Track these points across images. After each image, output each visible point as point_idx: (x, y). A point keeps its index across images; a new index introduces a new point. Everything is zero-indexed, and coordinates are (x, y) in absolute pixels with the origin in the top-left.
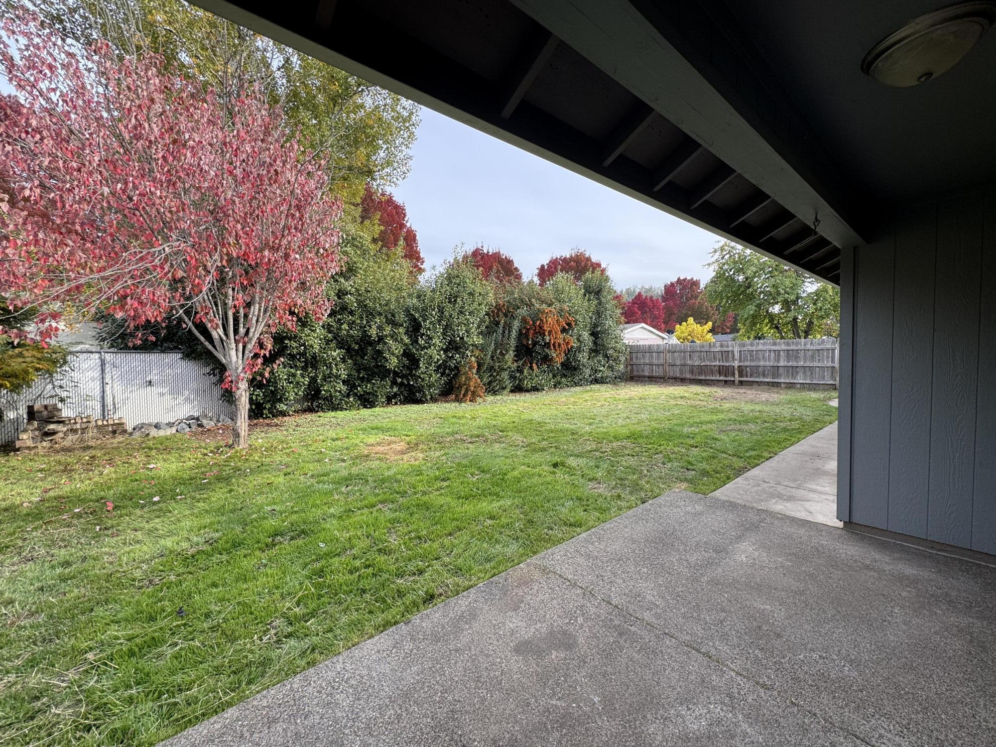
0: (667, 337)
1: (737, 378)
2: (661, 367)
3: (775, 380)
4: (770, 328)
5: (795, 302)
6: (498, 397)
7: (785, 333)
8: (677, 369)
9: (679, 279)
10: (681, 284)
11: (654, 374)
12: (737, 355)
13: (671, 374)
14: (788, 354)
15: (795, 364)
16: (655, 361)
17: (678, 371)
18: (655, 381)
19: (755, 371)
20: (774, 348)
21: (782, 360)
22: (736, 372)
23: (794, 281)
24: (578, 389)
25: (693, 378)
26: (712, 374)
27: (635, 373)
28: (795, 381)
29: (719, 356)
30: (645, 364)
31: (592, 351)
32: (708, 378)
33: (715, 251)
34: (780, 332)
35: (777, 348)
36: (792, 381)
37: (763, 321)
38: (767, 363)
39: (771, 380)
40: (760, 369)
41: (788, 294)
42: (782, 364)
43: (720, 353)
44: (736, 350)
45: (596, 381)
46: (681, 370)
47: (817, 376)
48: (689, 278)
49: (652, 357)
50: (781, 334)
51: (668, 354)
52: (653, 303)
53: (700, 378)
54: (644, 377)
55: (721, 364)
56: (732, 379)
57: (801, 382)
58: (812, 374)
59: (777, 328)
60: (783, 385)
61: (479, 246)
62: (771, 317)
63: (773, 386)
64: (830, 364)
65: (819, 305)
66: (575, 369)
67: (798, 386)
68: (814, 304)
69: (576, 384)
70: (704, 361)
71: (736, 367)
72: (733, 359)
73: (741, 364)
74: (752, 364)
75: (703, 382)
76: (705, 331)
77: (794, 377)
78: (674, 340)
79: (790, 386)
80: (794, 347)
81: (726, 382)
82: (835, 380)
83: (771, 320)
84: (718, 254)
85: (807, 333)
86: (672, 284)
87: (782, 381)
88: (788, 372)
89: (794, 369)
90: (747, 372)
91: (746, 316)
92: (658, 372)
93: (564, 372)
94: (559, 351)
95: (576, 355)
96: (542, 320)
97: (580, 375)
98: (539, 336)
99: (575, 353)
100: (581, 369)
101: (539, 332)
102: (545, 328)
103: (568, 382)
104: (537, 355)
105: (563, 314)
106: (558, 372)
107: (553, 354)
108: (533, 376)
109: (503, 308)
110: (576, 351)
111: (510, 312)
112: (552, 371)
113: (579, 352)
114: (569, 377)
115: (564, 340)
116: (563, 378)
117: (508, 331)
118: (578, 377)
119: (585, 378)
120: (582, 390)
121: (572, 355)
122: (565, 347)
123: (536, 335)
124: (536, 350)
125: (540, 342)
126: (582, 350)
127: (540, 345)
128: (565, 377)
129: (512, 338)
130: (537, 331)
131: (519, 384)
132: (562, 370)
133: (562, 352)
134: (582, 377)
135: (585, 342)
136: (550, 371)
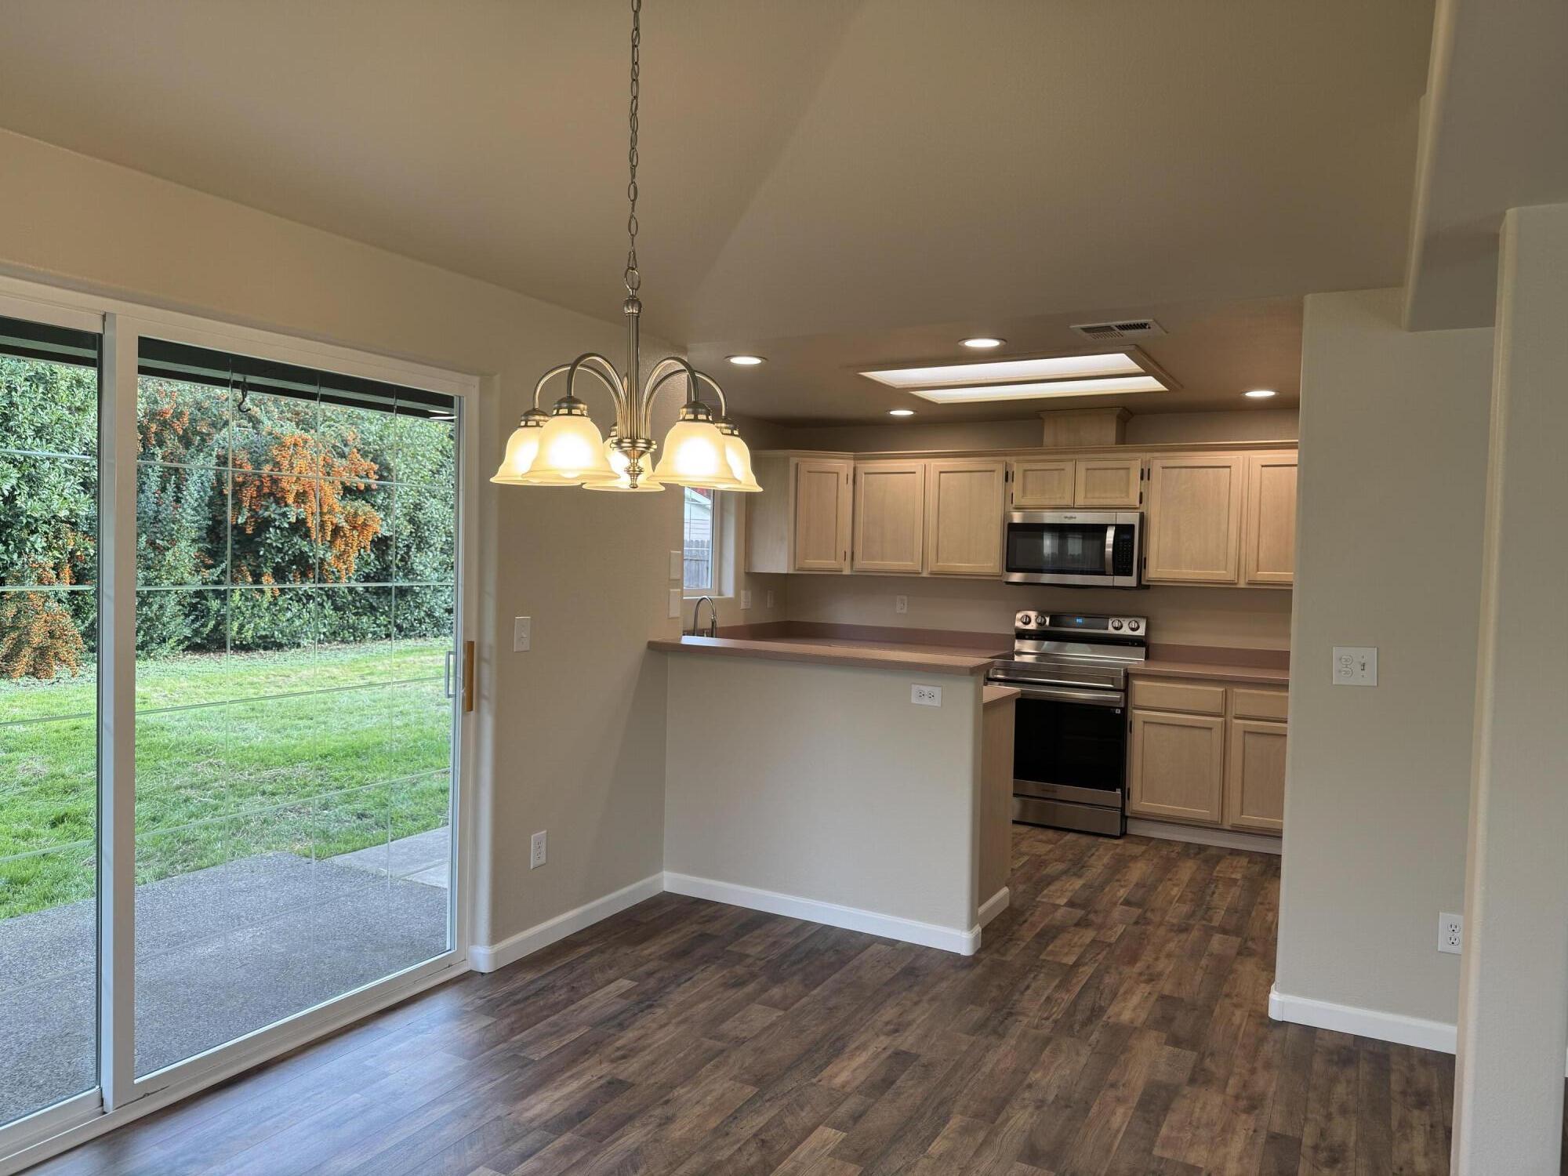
93: (371, 600)
94: (343, 547)
95: (409, 557)
96: (278, 463)
97: (416, 607)
98: (273, 505)
99: (407, 553)
100: (418, 593)
101: (271, 494)
102: (286, 484)
103: (379, 626)
104: (270, 553)
105: (346, 450)
106: (354, 598)
107: (322, 552)
108: (263, 610)
109: (178, 423)
110: (411, 547)
111: (200, 433)
112: (334, 596)
113: (419, 549)
114: (382, 614)
115: (352, 519)
116: (366, 614)
117: (175, 487)
118: (412, 613)
119: (434, 617)
120: (410, 649)
121: (399, 557)
122: (359, 536)
123: (263, 503)
124: (269, 541)
125: (275, 520)
126: (428, 543)
127: (279, 527)
128: (371, 613)
129: (185, 506)
130: (266, 490)
131: (216, 628)
132: (367, 595)
133: (352, 548)
134: (423, 614)
135: (433, 525)
136: (328, 596)
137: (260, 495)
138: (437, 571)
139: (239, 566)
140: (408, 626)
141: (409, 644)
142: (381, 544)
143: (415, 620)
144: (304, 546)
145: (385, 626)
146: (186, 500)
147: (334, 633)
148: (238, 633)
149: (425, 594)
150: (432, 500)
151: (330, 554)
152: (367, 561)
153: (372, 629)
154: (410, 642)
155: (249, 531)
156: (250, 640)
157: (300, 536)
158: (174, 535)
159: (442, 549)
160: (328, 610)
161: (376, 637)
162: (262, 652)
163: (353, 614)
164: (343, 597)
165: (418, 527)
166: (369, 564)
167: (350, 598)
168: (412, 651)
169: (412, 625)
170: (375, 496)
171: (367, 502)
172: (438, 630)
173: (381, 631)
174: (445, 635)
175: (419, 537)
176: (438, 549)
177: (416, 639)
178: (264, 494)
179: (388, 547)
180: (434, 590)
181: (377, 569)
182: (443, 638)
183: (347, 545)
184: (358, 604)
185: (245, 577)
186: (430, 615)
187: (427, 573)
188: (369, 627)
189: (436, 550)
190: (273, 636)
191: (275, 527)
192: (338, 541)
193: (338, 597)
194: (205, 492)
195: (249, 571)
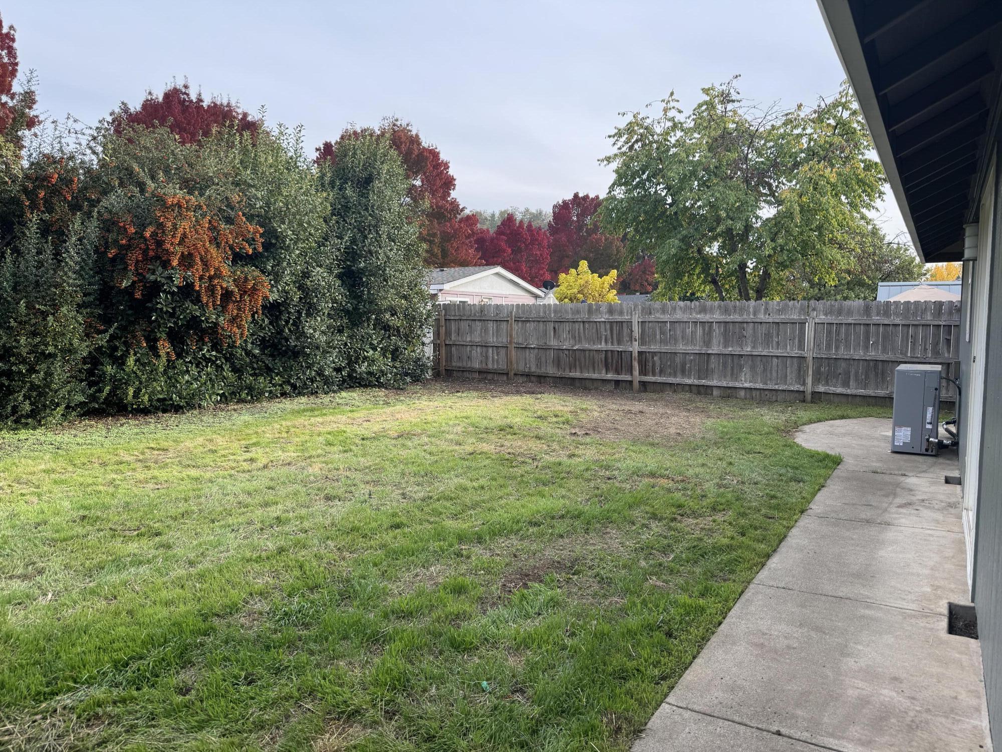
0: (542, 294)
1: (636, 376)
2: (503, 352)
3: (703, 382)
4: (704, 282)
5: (744, 237)
6: (23, 434)
7: (727, 290)
8: (531, 356)
9: (576, 196)
10: (579, 205)
11: (490, 366)
12: (636, 329)
13: (521, 368)
14: (725, 330)
15: (737, 350)
16: (492, 339)
17: (533, 360)
18: (492, 382)
19: (670, 362)
20: (701, 317)
21: (715, 341)
22: (636, 365)
23: (742, 197)
24: (303, 401)
25: (559, 374)
26: (594, 367)
27: (455, 364)
28: (737, 385)
29: (605, 332)
30: (473, 345)
31: (339, 311)
32: (586, 375)
33: (619, 134)
34: (718, 290)
35: (706, 317)
36: (731, 384)
37: (694, 269)
38: (690, 349)
39: (696, 382)
40: (678, 359)
41: (732, 219)
42: (715, 349)
43: (608, 326)
44: (636, 319)
45: (353, 382)
46: (538, 360)
47: (774, 374)
48: (592, 196)
49: (486, 331)
50: (720, 293)
51: (515, 326)
52: (532, 235)
53: (573, 374)
54: (471, 371)
55: (610, 347)
56: (628, 378)
57: (747, 385)
58: (765, 370)
59: (714, 282)
60: (716, 392)
61: (180, 84)
62: (706, 262)
63: (699, 393)
64: (796, 352)
65: (780, 241)
66: (296, 354)
67: (742, 393)
68: (773, 240)
69: (298, 391)
70: (580, 341)
71: (635, 354)
72: (631, 339)
73: (644, 348)
74: (665, 348)
75: (577, 384)
76: (607, 286)
77: (735, 376)
78: (551, 299)
79: (729, 394)
80: (736, 317)
81: (617, 383)
82: (804, 384)
83: (705, 270)
84: (624, 139)
85: (760, 294)
86: (565, 204)
87: (714, 383)
88: (725, 365)
89: (736, 359)
90: (654, 365)
91: (664, 258)
92: (496, 361)
93: (267, 362)
94: (235, 311)
95: (301, 322)
96: (161, 224)
97: (308, 368)
98: (160, 268)
99: (299, 318)
100: (309, 354)
101: (157, 257)
102: (169, 246)
103: (274, 385)
104: (162, 318)
105: (232, 214)
106: (251, 360)
107: (214, 317)
108: (160, 374)
109: (67, 189)
110: (302, 313)
111: (89, 200)
112: (233, 359)
113: (308, 315)
114: (277, 374)
115: (241, 283)
116: (262, 375)
117: (53, 249)
118: (304, 374)
119: (324, 375)
120: (302, 407)
121: (291, 321)
122: (251, 301)
123: (149, 266)
124: (159, 306)
125: (163, 285)
126: (316, 309)
127: (169, 292)
128: (267, 374)
129: (66, 269)
130: (151, 253)
131: (112, 393)
132: (263, 357)
133: (244, 313)
134: (313, 373)
135: (320, 292)
136: (227, 359)
137: (146, 259)
138: (325, 334)
139: (133, 331)
140: (301, 384)
141: (302, 402)
142: (274, 310)
143: (307, 379)
144: (195, 310)
145: (281, 385)
146: (66, 263)
147: (233, 393)
148: (134, 397)
149: (315, 354)
150: (318, 269)
151: (222, 318)
152: (261, 325)
153: (268, 389)
154: (304, 399)
155: (138, 295)
156: (147, 404)
157: (192, 301)
158: (56, 299)
159: (328, 314)
160: (227, 373)
161: (272, 396)
162: (160, 414)
163: (250, 375)
164: (241, 360)
165: (307, 294)
166: (264, 329)
167: (248, 360)
168: (304, 411)
169: (305, 384)
170: (265, 263)
171: (257, 267)
172: (328, 387)
173: (276, 390)
174: (334, 392)
175: (308, 303)
176: (326, 314)
177: (308, 397)
178: (151, 258)
179: (281, 313)
180: (323, 352)
181: (272, 333)
182: (332, 395)
183: (239, 309)
184: (255, 366)
185: (139, 342)
186: (320, 373)
187: (317, 336)
188: (266, 387)
189: (323, 315)
190: (171, 399)
191: (164, 291)
192: (231, 306)
193: (236, 359)
194: (89, 256)
195: (144, 336)
